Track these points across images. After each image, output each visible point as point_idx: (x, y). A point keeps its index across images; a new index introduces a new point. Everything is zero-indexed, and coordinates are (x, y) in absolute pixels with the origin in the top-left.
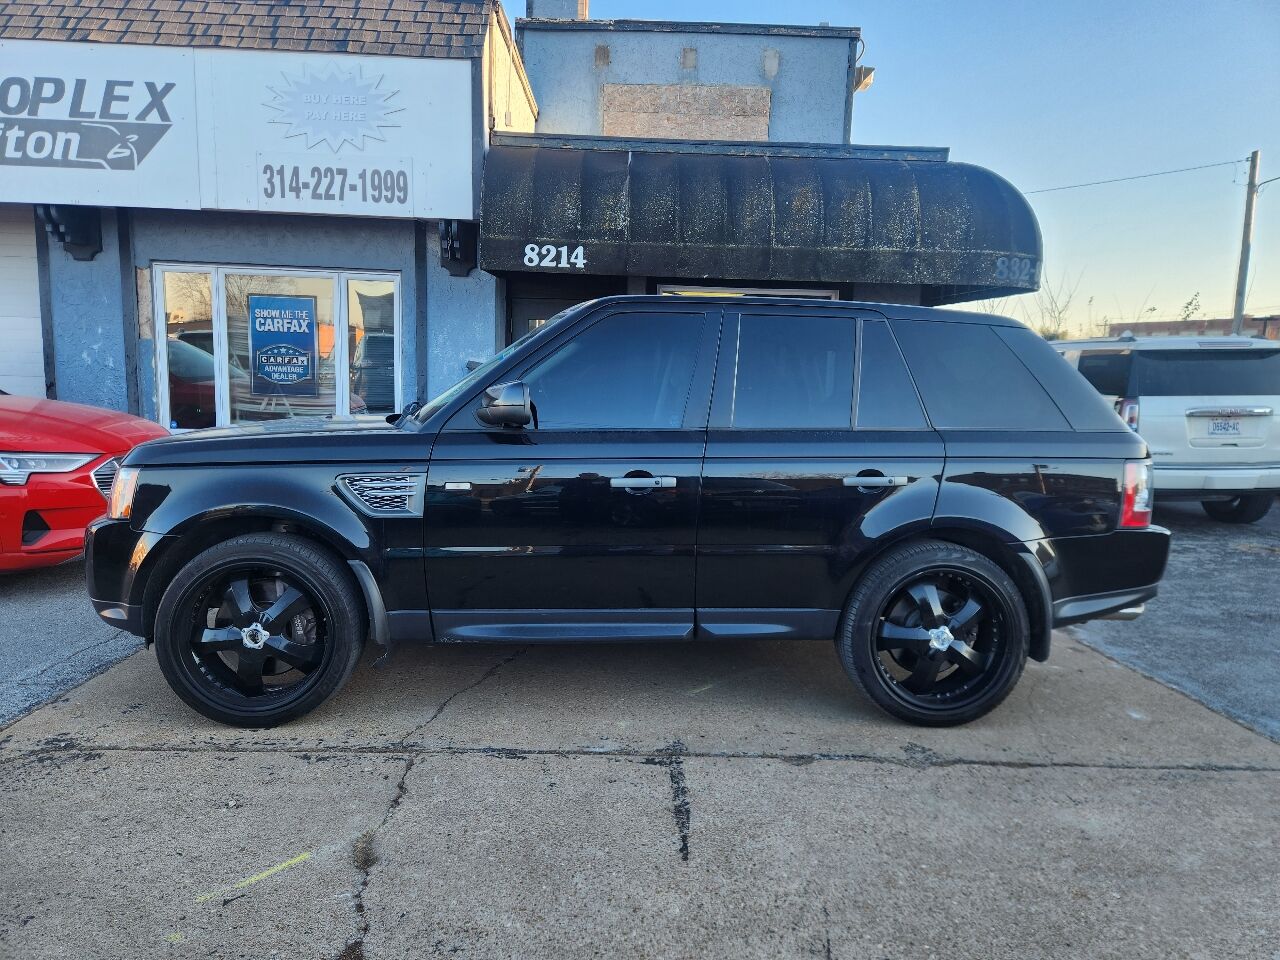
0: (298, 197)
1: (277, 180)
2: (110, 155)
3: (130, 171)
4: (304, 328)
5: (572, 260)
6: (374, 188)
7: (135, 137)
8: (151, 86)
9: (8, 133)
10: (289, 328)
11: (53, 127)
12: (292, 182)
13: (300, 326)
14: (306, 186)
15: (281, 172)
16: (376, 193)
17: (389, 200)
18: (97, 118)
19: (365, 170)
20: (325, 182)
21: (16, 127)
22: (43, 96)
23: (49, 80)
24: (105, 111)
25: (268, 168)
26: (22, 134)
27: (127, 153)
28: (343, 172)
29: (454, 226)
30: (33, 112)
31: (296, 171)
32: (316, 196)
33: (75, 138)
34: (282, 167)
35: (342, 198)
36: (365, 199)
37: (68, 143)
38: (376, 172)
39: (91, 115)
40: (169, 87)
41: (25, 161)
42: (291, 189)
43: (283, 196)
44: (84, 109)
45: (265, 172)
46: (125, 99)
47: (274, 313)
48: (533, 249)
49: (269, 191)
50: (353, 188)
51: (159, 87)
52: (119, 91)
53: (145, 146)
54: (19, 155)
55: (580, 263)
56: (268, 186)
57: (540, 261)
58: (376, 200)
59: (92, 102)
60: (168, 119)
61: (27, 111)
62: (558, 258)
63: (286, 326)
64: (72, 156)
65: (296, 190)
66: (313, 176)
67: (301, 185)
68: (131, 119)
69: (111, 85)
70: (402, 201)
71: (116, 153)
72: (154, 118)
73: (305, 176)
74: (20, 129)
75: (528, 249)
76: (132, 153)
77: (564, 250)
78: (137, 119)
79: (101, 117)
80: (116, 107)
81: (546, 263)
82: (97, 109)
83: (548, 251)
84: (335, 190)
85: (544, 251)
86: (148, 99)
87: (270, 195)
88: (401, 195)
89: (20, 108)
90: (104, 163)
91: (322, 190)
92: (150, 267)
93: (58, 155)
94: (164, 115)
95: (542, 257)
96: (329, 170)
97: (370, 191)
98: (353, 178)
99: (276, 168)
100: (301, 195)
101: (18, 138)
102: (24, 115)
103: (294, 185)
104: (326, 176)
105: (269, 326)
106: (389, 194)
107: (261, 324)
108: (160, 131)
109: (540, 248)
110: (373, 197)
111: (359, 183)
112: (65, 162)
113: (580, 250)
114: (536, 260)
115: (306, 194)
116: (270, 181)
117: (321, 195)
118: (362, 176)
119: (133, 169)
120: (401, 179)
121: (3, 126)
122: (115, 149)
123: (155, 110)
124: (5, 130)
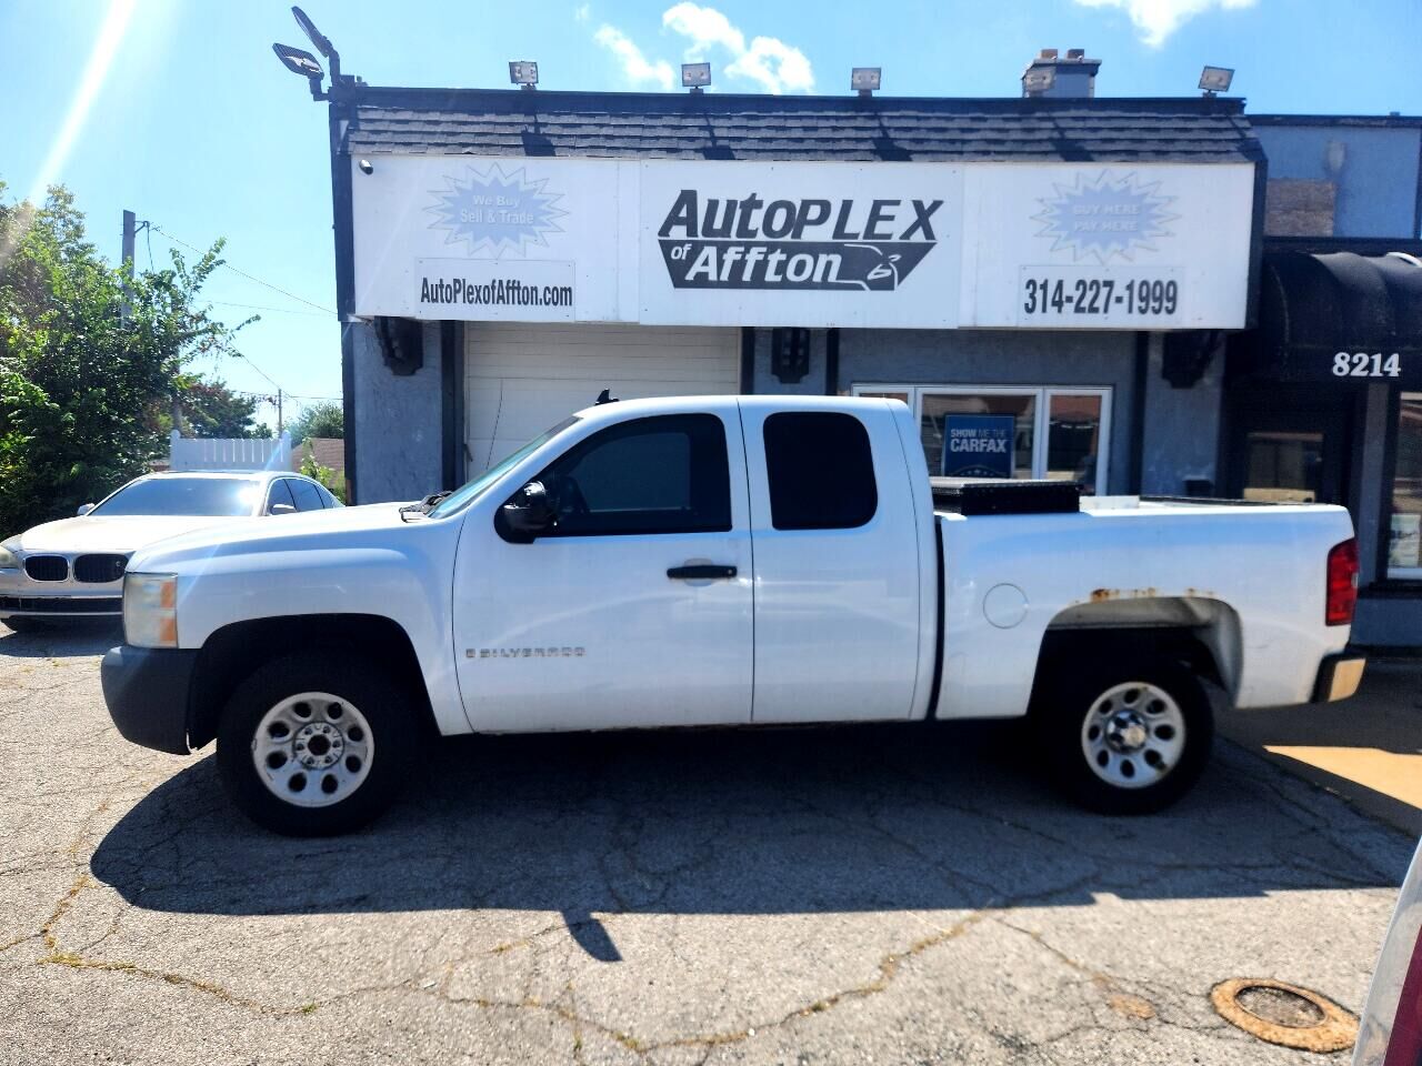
0: (1060, 311)
1: (1039, 294)
2: (871, 276)
3: (889, 292)
4: (1002, 448)
5: (1386, 369)
6: (1142, 299)
7: (897, 257)
8: (918, 205)
9: (770, 257)
10: (985, 448)
11: (815, 249)
12: (1054, 297)
13: (997, 445)
14: (1069, 299)
15: (1044, 287)
16: (1143, 305)
17: (1157, 312)
18: (860, 239)
19: (1132, 282)
20: (1090, 295)
21: (779, 251)
22: (809, 217)
23: (816, 202)
24: (869, 232)
25: (1031, 283)
26: (784, 257)
27: (888, 273)
28: (1109, 284)
30: (797, 234)
31: (1060, 285)
32: (1079, 309)
33: (836, 260)
34: (1046, 282)
35: (1106, 311)
36: (1130, 311)
37: (829, 264)
38: (1145, 283)
39: (855, 236)
40: (936, 205)
41: (785, 285)
42: (1054, 303)
43: (1044, 310)
44: (849, 229)
45: (1028, 287)
46: (891, 218)
47: (972, 433)
48: (1343, 358)
49: (1030, 306)
50: (1119, 300)
51: (927, 206)
52: (885, 211)
53: (905, 269)
54: (778, 278)
55: (1394, 371)
56: (1030, 302)
57: (1350, 371)
58: (1143, 311)
60: (933, 238)
61: (790, 234)
62: (1370, 367)
63: (983, 445)
64: (832, 278)
65: (1058, 304)
66: (1077, 289)
67: (1064, 299)
68: (895, 239)
69: (877, 205)
71: (876, 274)
72: (919, 237)
73: (1069, 290)
74: (782, 252)
75: (1338, 358)
76: (893, 272)
77: (1377, 358)
78: (901, 238)
79: (865, 237)
80: (881, 228)
81: (1357, 372)
82: (862, 230)
83: (1360, 359)
84: (1100, 303)
85: (1355, 360)
86: (915, 217)
87: (1030, 310)
88: (1170, 305)
89: (783, 232)
90: (864, 285)
91: (1086, 303)
92: (851, 388)
93: (817, 278)
94: (929, 234)
95: (1352, 366)
96: (1095, 282)
97: (1137, 303)
98: (1119, 290)
99: (1039, 282)
100: (1063, 309)
101: (779, 262)
102: (788, 238)
103: (1057, 299)
104: (1091, 289)
105: (965, 447)
106: (1157, 305)
107: (956, 445)
108: (924, 249)
109: (1352, 357)
110: (1140, 308)
111: (1126, 295)
112: (825, 285)
113: (1395, 358)
114: (1346, 369)
115: (1069, 307)
116: (1032, 296)
117: (1084, 308)
118: (1130, 287)
119: (892, 289)
120: (1171, 288)
121: (764, 249)
122: (877, 270)
123: (920, 229)
124: (766, 254)
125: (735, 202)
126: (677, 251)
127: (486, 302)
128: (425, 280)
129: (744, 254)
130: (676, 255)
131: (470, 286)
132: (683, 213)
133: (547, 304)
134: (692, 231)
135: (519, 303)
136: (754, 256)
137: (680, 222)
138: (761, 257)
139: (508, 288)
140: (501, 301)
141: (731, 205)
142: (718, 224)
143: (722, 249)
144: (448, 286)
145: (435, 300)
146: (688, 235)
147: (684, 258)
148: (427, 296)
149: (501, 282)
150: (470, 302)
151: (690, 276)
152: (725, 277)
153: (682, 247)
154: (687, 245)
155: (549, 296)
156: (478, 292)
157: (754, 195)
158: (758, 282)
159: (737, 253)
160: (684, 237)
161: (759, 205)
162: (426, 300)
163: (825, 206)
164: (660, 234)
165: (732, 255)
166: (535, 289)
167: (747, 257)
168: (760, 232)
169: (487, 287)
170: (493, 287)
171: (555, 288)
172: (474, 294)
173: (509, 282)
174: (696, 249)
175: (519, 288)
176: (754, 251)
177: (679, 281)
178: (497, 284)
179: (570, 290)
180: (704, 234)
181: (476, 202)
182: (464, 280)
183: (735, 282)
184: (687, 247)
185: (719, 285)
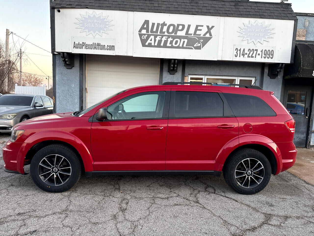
0: (244, 57)
1: (239, 52)
2: (195, 46)
3: (200, 50)
6: (264, 54)
7: (202, 41)
8: (208, 27)
9: (168, 39)
11: (180, 37)
14: (246, 54)
15: (240, 50)
16: (265, 56)
17: (268, 58)
18: (192, 35)
19: (263, 50)
20: (251, 53)
21: (171, 38)
22: (179, 29)
23: (181, 25)
24: (195, 33)
25: (237, 49)
26: (172, 39)
27: (200, 45)
28: (257, 50)
29: (284, 65)
30: (176, 33)
31: (244, 50)
32: (248, 57)
33: (186, 41)
34: (241, 49)
35: (255, 57)
36: (262, 58)
37: (184, 42)
38: (266, 50)
39: (191, 34)
40: (213, 27)
41: (172, 47)
42: (242, 55)
43: (240, 56)
44: (189, 33)
45: (236, 50)
46: (201, 30)
50: (259, 54)
51: (210, 27)
52: (199, 28)
53: (204, 44)
54: (170, 45)
56: (236, 54)
58: (265, 58)
59: (192, 31)
61: (174, 33)
64: (185, 46)
66: (248, 51)
67: (245, 54)
68: (202, 36)
69: (197, 26)
70: (272, 58)
71: (196, 45)
72: (208, 35)
73: (246, 51)
78: (203, 36)
79: (194, 35)
80: (198, 32)
82: (193, 33)
84: (254, 55)
86: (207, 30)
87: (236, 56)
88: (272, 56)
89: (172, 33)
90: (193, 48)
91: (250, 55)
92: (188, 76)
93: (181, 45)
94: (211, 35)
96: (253, 50)
98: (259, 52)
101: (171, 41)
102: (173, 34)
103: (243, 54)
104: (252, 51)
106: (268, 56)
108: (209, 39)
110: (264, 57)
111: (261, 53)
112: (183, 47)
115: (246, 56)
117: (250, 56)
118: (262, 51)
119: (201, 49)
120: (272, 52)
121: (167, 37)
122: (196, 44)
123: (208, 33)
124: (167, 39)
125: (159, 24)
126: (143, 37)
127: (91, 49)
128: (75, 42)
129: (161, 38)
130: (143, 38)
131: (87, 44)
132: (145, 26)
133: (108, 50)
134: (147, 31)
135: (100, 49)
136: (164, 39)
137: (144, 29)
138: (166, 39)
139: (97, 45)
140: (95, 49)
141: (158, 24)
142: (155, 30)
143: (156, 37)
144: (81, 44)
145: (77, 48)
146: (146, 32)
147: (145, 39)
148: (75, 47)
149: (95, 43)
150: (87, 49)
151: (147, 44)
152: (156, 44)
153: (145, 35)
154: (146, 35)
155: (108, 48)
156: (89, 46)
157: (164, 22)
158: (165, 46)
159: (159, 38)
160: (145, 33)
161: (166, 25)
162: (75, 48)
163: (183, 26)
164: (139, 32)
165: (158, 38)
166: (105, 46)
167: (162, 39)
168: (166, 32)
169: (91, 45)
170: (93, 45)
171: (110, 46)
172: (88, 47)
173: (97, 43)
174: (149, 36)
175: (100, 45)
176: (164, 37)
177: (144, 45)
178: (94, 44)
179: (114, 46)
180: (151, 32)
181: (89, 21)
182: (85, 43)
183: (159, 46)
184: (146, 36)
185: (154, 46)
